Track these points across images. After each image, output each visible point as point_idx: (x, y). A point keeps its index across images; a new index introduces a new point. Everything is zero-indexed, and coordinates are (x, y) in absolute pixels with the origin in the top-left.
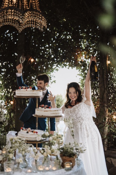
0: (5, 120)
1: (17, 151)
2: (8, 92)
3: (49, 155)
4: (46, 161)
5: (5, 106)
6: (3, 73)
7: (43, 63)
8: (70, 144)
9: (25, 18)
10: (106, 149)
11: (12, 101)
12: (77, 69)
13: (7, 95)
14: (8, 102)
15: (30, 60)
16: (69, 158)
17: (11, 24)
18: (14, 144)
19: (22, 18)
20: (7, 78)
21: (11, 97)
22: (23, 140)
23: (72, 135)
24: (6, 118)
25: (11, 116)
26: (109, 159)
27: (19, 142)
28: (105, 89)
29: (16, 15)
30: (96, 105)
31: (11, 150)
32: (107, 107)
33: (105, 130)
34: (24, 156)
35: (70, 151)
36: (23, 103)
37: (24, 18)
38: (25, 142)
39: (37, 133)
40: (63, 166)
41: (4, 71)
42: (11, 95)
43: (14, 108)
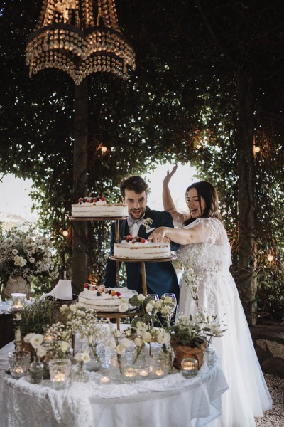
0: (52, 269)
1: (78, 335)
2: (59, 213)
3: (146, 344)
4: (140, 356)
5: (52, 240)
6: (47, 176)
7: (125, 155)
8: (191, 319)
9: (89, 46)
10: (254, 323)
11: (66, 230)
12: (192, 165)
13: (55, 219)
14: (58, 233)
15: (100, 150)
16: (190, 348)
17: (60, 66)
18: (69, 320)
19: (82, 45)
20: (56, 186)
21: (65, 223)
22: (89, 312)
23: (194, 298)
24: (55, 265)
25: (64, 259)
26: (262, 343)
27: (80, 315)
28: (250, 204)
29: (69, 41)
30: (232, 236)
31: (65, 333)
32: (255, 239)
33: (252, 285)
34: (93, 346)
35: (192, 333)
36: (87, 233)
37: (86, 47)
38: (94, 315)
39: (118, 294)
40: (177, 366)
41: (49, 173)
42: (63, 219)
43: (71, 244)
